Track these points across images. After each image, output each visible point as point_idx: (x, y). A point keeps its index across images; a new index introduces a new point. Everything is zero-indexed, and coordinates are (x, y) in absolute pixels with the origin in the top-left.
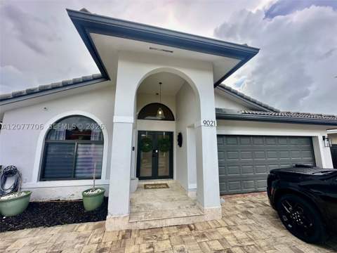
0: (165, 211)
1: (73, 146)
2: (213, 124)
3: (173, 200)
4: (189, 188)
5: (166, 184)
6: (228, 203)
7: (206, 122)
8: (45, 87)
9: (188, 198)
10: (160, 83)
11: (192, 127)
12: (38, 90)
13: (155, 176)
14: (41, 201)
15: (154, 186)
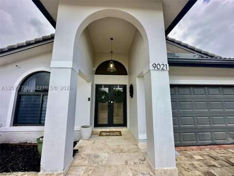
0: (110, 166)
1: (39, 97)
2: (165, 68)
3: (122, 151)
4: (140, 138)
5: (120, 132)
6: (183, 158)
7: (155, 66)
8: (12, 46)
9: (138, 150)
10: (112, 39)
11: (141, 76)
12: (7, 50)
13: (111, 124)
14: (13, 143)
15: (108, 134)
